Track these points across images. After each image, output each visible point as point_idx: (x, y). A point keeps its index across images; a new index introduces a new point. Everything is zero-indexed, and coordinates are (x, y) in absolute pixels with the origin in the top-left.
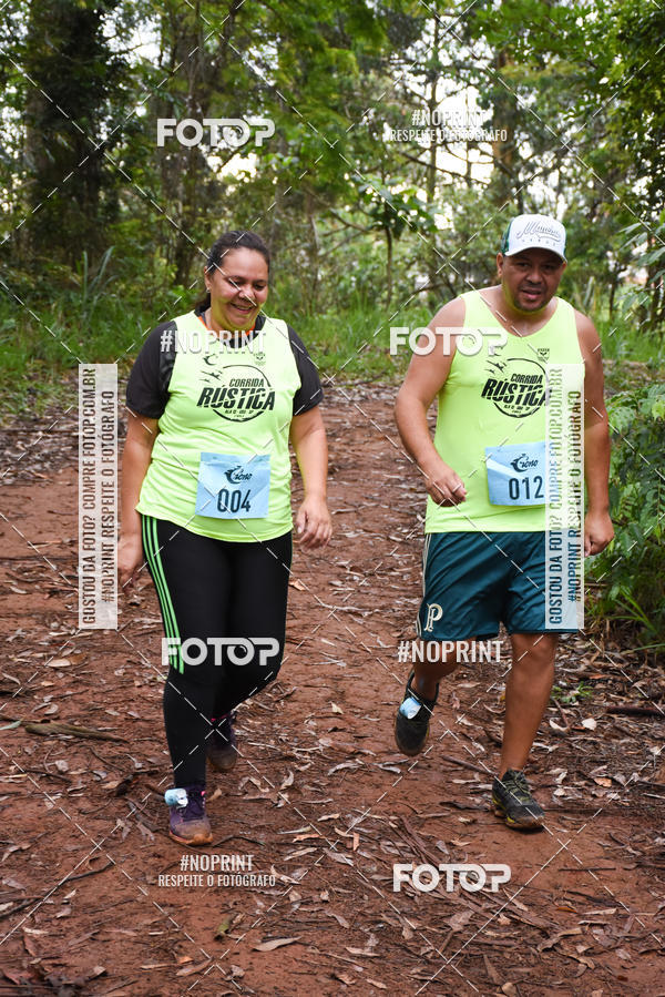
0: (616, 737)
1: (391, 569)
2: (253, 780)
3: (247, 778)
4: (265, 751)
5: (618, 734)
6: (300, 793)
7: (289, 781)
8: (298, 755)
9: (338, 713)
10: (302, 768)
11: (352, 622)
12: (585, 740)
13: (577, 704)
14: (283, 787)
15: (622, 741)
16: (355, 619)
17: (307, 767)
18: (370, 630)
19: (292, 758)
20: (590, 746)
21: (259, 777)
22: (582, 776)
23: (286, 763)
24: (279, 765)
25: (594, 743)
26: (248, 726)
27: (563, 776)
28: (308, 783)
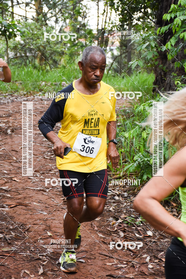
0: (162, 239)
1: (50, 171)
2: (26, 271)
3: (23, 271)
4: (27, 257)
5: (162, 237)
6: (47, 275)
7: (41, 271)
8: (41, 257)
9: (51, 236)
10: (44, 263)
11: (43, 194)
12: (151, 241)
13: (142, 225)
14: (40, 273)
15: (165, 240)
16: (44, 193)
17: (46, 262)
18: (51, 198)
19: (39, 259)
20: (154, 244)
21: (28, 270)
22: (156, 258)
23: (37, 262)
24: (35, 263)
25: (155, 242)
26: (16, 245)
27: (148, 258)
28: (49, 270)
